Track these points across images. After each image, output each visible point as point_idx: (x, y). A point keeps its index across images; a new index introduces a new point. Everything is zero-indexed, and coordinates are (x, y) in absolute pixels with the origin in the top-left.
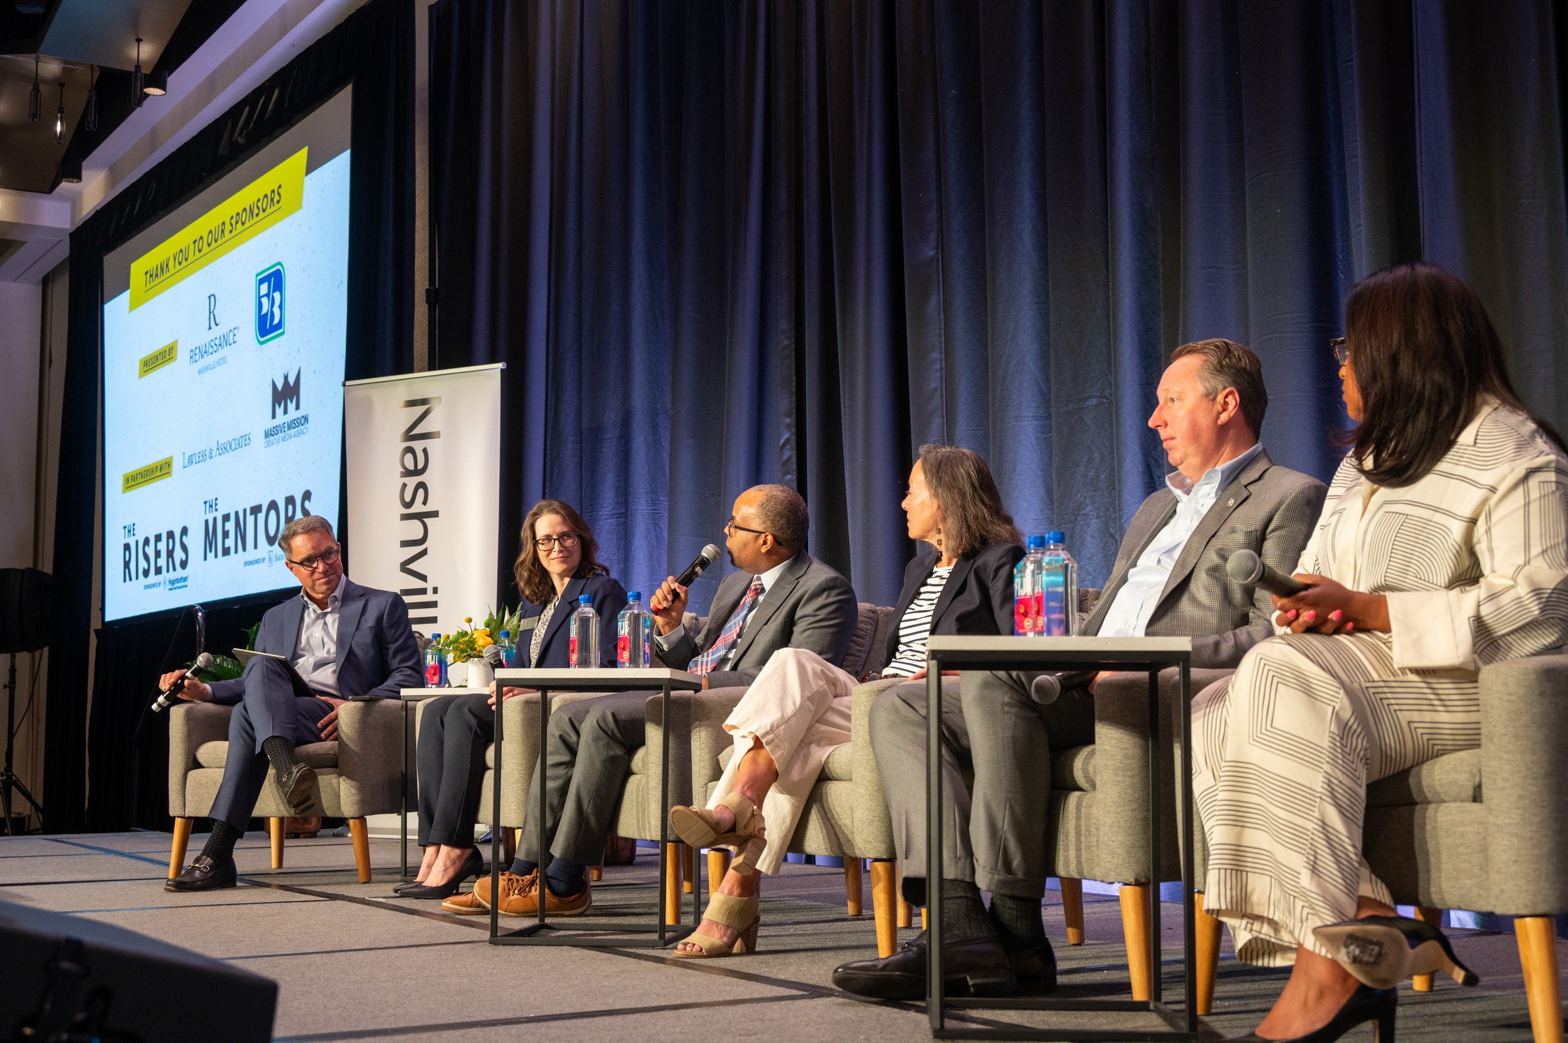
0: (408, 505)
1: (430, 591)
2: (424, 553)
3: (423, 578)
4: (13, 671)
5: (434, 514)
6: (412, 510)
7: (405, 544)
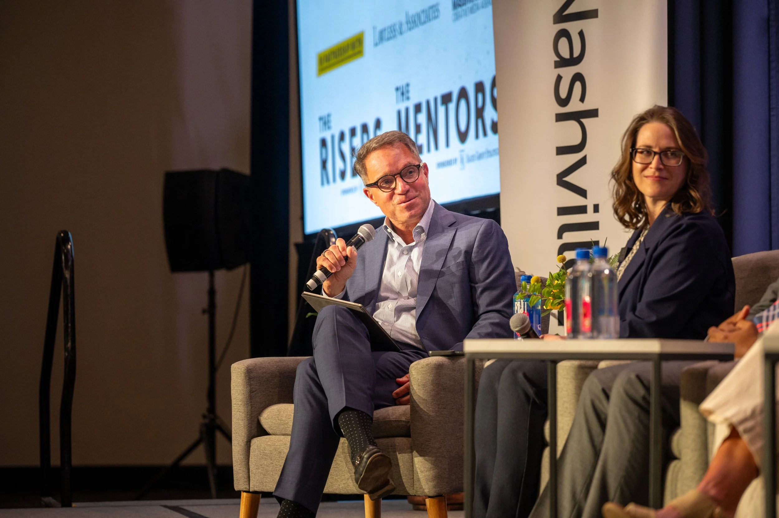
0: (563, 102)
1: (590, 209)
2: (582, 162)
3: (582, 193)
4: (212, 293)
5: (593, 113)
6: (570, 108)
7: (562, 151)
